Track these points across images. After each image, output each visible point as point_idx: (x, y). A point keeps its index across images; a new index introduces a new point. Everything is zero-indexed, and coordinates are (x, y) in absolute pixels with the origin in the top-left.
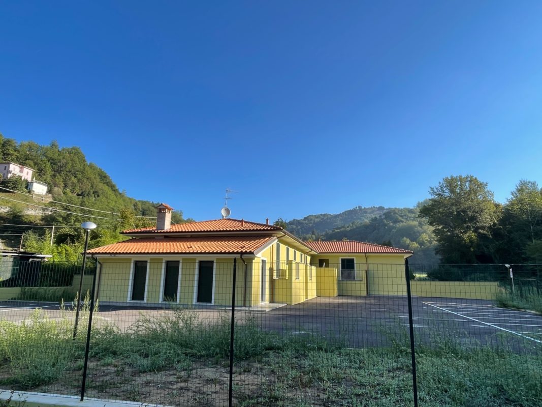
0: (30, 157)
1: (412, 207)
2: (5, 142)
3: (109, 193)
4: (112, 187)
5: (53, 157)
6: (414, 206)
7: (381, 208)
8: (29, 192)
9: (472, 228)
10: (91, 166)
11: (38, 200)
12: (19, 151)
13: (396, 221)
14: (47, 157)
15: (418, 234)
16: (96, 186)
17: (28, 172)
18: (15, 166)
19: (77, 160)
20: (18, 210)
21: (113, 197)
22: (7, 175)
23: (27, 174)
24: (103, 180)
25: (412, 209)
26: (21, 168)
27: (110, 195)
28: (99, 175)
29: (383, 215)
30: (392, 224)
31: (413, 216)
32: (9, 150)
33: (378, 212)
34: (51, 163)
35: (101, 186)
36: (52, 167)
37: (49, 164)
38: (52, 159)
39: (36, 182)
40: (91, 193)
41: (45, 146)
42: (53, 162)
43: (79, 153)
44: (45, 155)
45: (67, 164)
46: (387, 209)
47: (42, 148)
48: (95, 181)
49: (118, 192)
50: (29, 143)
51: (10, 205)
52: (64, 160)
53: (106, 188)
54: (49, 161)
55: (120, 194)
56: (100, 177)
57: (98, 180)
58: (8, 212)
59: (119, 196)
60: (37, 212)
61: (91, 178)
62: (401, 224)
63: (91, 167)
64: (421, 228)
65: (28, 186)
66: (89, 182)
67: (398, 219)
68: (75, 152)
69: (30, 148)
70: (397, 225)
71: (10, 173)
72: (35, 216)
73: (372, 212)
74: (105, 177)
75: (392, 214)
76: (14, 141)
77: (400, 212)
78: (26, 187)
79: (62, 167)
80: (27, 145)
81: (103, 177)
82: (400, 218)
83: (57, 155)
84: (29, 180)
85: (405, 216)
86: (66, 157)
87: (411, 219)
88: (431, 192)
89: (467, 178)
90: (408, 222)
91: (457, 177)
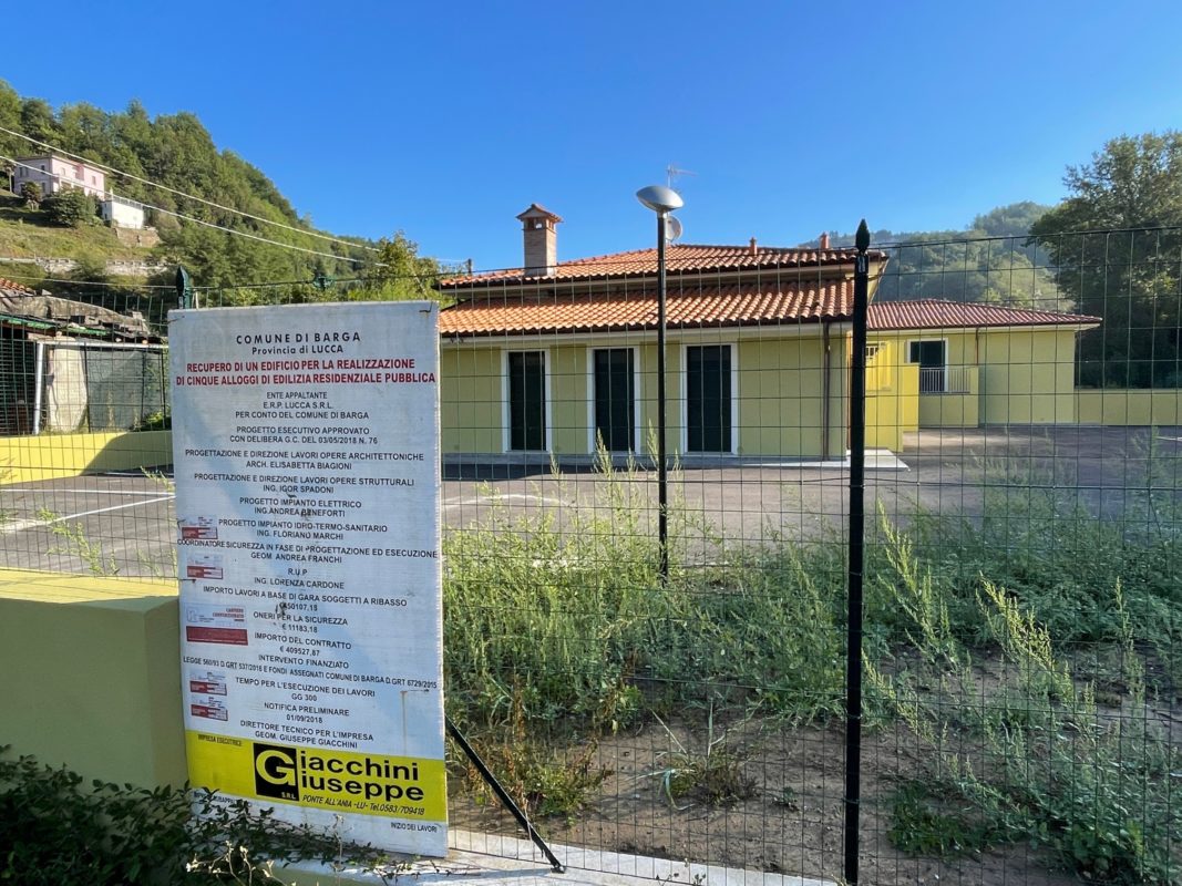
0: (90, 142)
1: (960, 230)
2: (26, 108)
4: (282, 205)
5: (141, 140)
8: (108, 224)
9: (1166, 264)
10: (226, 157)
11: (129, 242)
12: (62, 130)
13: (924, 262)
14: (126, 140)
15: (976, 291)
16: (248, 206)
17: (94, 178)
18: (64, 165)
19: (195, 144)
20: (93, 267)
22: (51, 187)
23: (94, 182)
24: (258, 190)
25: (962, 233)
26: (77, 168)
28: (250, 179)
29: (894, 249)
30: (913, 270)
31: (964, 249)
32: (39, 127)
34: (140, 155)
35: (257, 205)
36: (143, 164)
37: (136, 157)
38: (140, 146)
39: (117, 200)
40: (240, 221)
41: (119, 114)
42: (143, 152)
43: (196, 127)
44: (121, 136)
45: (174, 154)
46: (896, 237)
47: (112, 120)
48: (242, 194)
49: (295, 217)
50: (80, 107)
51: (72, 254)
52: (168, 146)
53: (268, 207)
54: (133, 149)
55: (301, 222)
56: (250, 183)
57: (250, 191)
58: (73, 271)
59: (298, 225)
60: (134, 268)
61: (232, 186)
62: (936, 269)
63: (228, 161)
64: (985, 275)
65: (101, 209)
66: (231, 197)
67: (928, 257)
68: (184, 126)
69: (86, 121)
70: (927, 272)
71: (56, 180)
72: (133, 279)
74: (262, 183)
76: (47, 105)
78: (99, 213)
79: (164, 163)
80: (76, 112)
81: (259, 184)
83: (148, 134)
84: (101, 196)
86: (169, 138)
87: (960, 257)
88: (1070, 179)
89: (1167, 139)
90: (953, 264)
91: (1137, 138)
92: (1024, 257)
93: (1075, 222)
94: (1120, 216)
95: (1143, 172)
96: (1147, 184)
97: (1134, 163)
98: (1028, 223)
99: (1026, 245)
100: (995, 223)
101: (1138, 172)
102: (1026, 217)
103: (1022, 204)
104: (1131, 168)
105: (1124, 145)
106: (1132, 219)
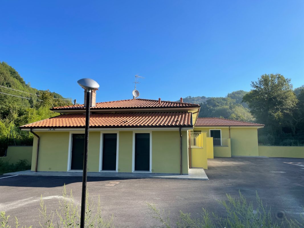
1: (224, 97)
3: (18, 84)
4: (20, 80)
6: (226, 96)
7: (203, 98)
9: (280, 109)
13: (215, 106)
15: (229, 114)
16: (8, 79)
21: (21, 87)
24: (13, 75)
25: (225, 98)
27: (19, 85)
28: (10, 71)
29: (206, 102)
30: (212, 108)
31: (225, 102)
33: (201, 100)
35: (12, 79)
40: (5, 84)
46: (207, 98)
48: (7, 75)
49: (25, 84)
53: (15, 80)
55: (26, 85)
56: (10, 73)
57: (10, 75)
59: (25, 86)
61: (4, 73)
62: (218, 108)
63: (3, 65)
64: (231, 110)
66: (3, 76)
67: (215, 104)
70: (216, 109)
73: (198, 100)
74: (15, 72)
75: (212, 101)
77: (217, 100)
81: (13, 73)
82: (217, 104)
85: (220, 102)
87: (224, 105)
88: (252, 85)
89: (277, 75)
90: (222, 106)
91: (269, 75)
92: (241, 105)
93: (254, 97)
94: (266, 95)
95: (271, 84)
96: (273, 87)
97: (269, 81)
98: (242, 96)
99: (242, 102)
100: (233, 96)
101: (270, 84)
102: (241, 94)
103: (240, 91)
104: (268, 83)
105: (266, 76)
106: (269, 96)
